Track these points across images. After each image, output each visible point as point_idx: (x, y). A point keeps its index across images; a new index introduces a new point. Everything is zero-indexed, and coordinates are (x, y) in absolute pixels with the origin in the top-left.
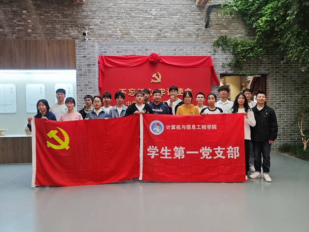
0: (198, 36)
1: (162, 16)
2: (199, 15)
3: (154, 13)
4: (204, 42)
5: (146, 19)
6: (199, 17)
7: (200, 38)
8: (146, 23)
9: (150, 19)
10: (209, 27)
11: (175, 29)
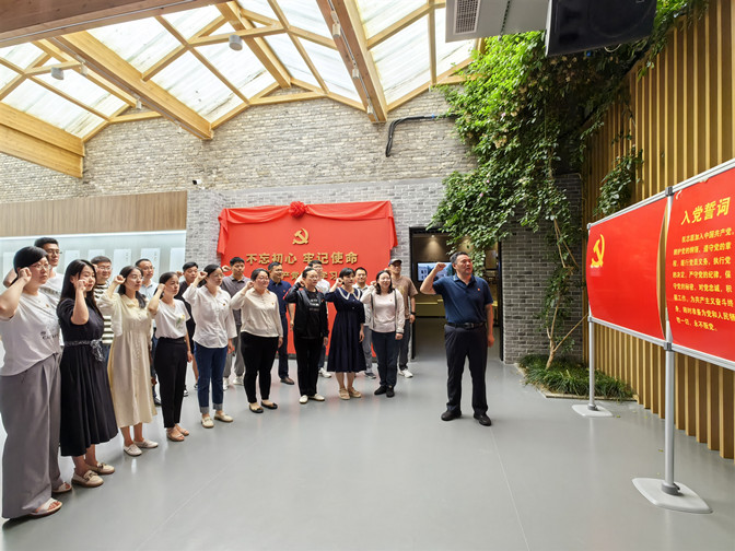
0: (374, 170)
1: (317, 145)
2: (376, 137)
3: (305, 142)
4: (385, 179)
5: (293, 152)
6: (375, 141)
7: (377, 174)
8: (293, 157)
9: (300, 151)
10: (393, 154)
11: (337, 163)
